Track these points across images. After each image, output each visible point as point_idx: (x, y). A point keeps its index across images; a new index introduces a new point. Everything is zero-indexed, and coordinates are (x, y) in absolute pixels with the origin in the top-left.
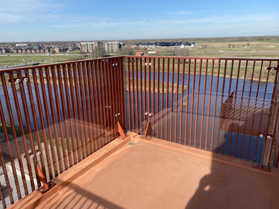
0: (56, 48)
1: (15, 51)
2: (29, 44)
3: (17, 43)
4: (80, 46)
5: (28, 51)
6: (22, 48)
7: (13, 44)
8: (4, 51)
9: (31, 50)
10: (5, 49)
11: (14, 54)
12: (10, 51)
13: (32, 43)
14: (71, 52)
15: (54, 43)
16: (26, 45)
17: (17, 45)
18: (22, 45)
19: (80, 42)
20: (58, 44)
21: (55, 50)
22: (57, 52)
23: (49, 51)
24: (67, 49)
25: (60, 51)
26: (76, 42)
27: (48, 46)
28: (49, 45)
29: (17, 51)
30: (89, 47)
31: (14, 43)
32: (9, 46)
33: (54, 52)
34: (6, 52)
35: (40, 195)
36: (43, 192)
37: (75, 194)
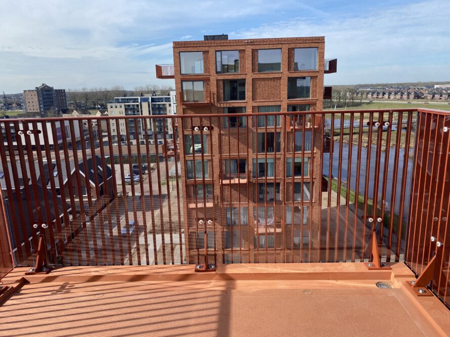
1: (430, 97)
3: (437, 84)
6: (444, 91)
7: (430, 86)
8: (412, 96)
10: (415, 93)
11: (428, 100)
12: (423, 97)
17: (436, 86)
18: (444, 87)
29: (434, 96)
31: (432, 83)
32: (422, 89)
34: (415, 97)
35: (192, 272)
36: (197, 271)
37: (218, 293)
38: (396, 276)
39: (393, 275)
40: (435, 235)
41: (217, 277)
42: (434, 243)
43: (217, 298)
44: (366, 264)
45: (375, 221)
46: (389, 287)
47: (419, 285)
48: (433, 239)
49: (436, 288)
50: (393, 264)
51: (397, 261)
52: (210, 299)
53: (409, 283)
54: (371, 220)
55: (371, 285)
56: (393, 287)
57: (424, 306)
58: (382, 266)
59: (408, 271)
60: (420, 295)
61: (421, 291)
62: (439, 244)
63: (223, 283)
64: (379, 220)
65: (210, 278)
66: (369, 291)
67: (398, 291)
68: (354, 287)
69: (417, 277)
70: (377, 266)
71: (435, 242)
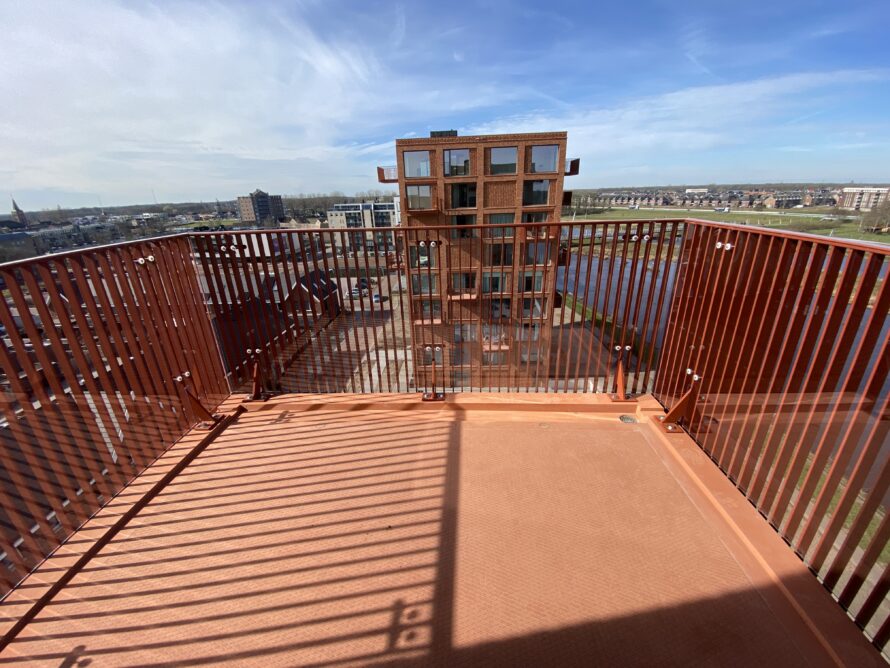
0: (771, 198)
1: (680, 202)
2: (713, 189)
3: (690, 187)
4: (839, 195)
5: (705, 202)
6: (696, 197)
7: (680, 190)
8: (660, 202)
9: (711, 200)
10: (664, 199)
11: (678, 207)
12: (672, 203)
13: (719, 187)
14: (806, 209)
15: (769, 188)
16: (705, 190)
17: (688, 191)
18: (696, 191)
19: (841, 187)
20: (779, 189)
21: (766, 202)
22: (769, 206)
23: (751, 204)
24: (797, 202)
25: (778, 205)
26: (830, 185)
27: (753, 193)
28: (757, 190)
29: (684, 202)
30: (865, 198)
31: (684, 187)
32: (672, 194)
33: (762, 207)
34: (663, 202)
35: (419, 401)
36: (424, 400)
37: (447, 425)
38: (642, 410)
39: (639, 408)
40: (692, 367)
41: (446, 406)
42: (691, 376)
43: (445, 430)
44: (609, 395)
45: (623, 349)
46: (634, 421)
47: (668, 421)
48: (689, 371)
49: (687, 424)
50: (639, 395)
51: (644, 392)
52: (438, 431)
53: (657, 418)
54: (618, 348)
55: (614, 418)
56: (638, 421)
57: (673, 444)
58: (627, 397)
59: (656, 404)
60: (669, 432)
61: (670, 428)
62: (696, 377)
63: (452, 413)
64: (628, 348)
65: (439, 407)
66: (611, 426)
67: (645, 426)
68: (596, 421)
69: (666, 411)
70: (622, 398)
71: (692, 374)
